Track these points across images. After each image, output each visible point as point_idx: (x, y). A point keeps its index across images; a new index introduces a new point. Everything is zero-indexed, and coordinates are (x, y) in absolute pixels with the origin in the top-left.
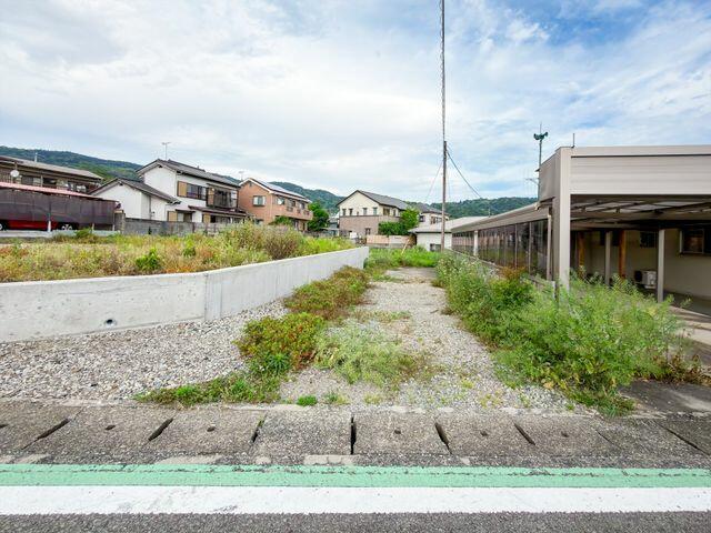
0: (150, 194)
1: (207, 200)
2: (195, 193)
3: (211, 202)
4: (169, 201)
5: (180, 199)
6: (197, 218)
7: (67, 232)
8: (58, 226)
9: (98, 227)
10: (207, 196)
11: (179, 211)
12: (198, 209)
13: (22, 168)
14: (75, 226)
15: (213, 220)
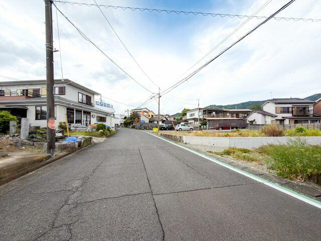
0: (265, 114)
1: (292, 113)
2: (286, 111)
3: (294, 114)
4: (272, 116)
5: (277, 115)
6: (287, 122)
7: (235, 130)
8: (232, 128)
9: (243, 128)
10: (292, 111)
11: (277, 120)
12: (287, 118)
13: (230, 112)
14: (237, 128)
15: (296, 122)
